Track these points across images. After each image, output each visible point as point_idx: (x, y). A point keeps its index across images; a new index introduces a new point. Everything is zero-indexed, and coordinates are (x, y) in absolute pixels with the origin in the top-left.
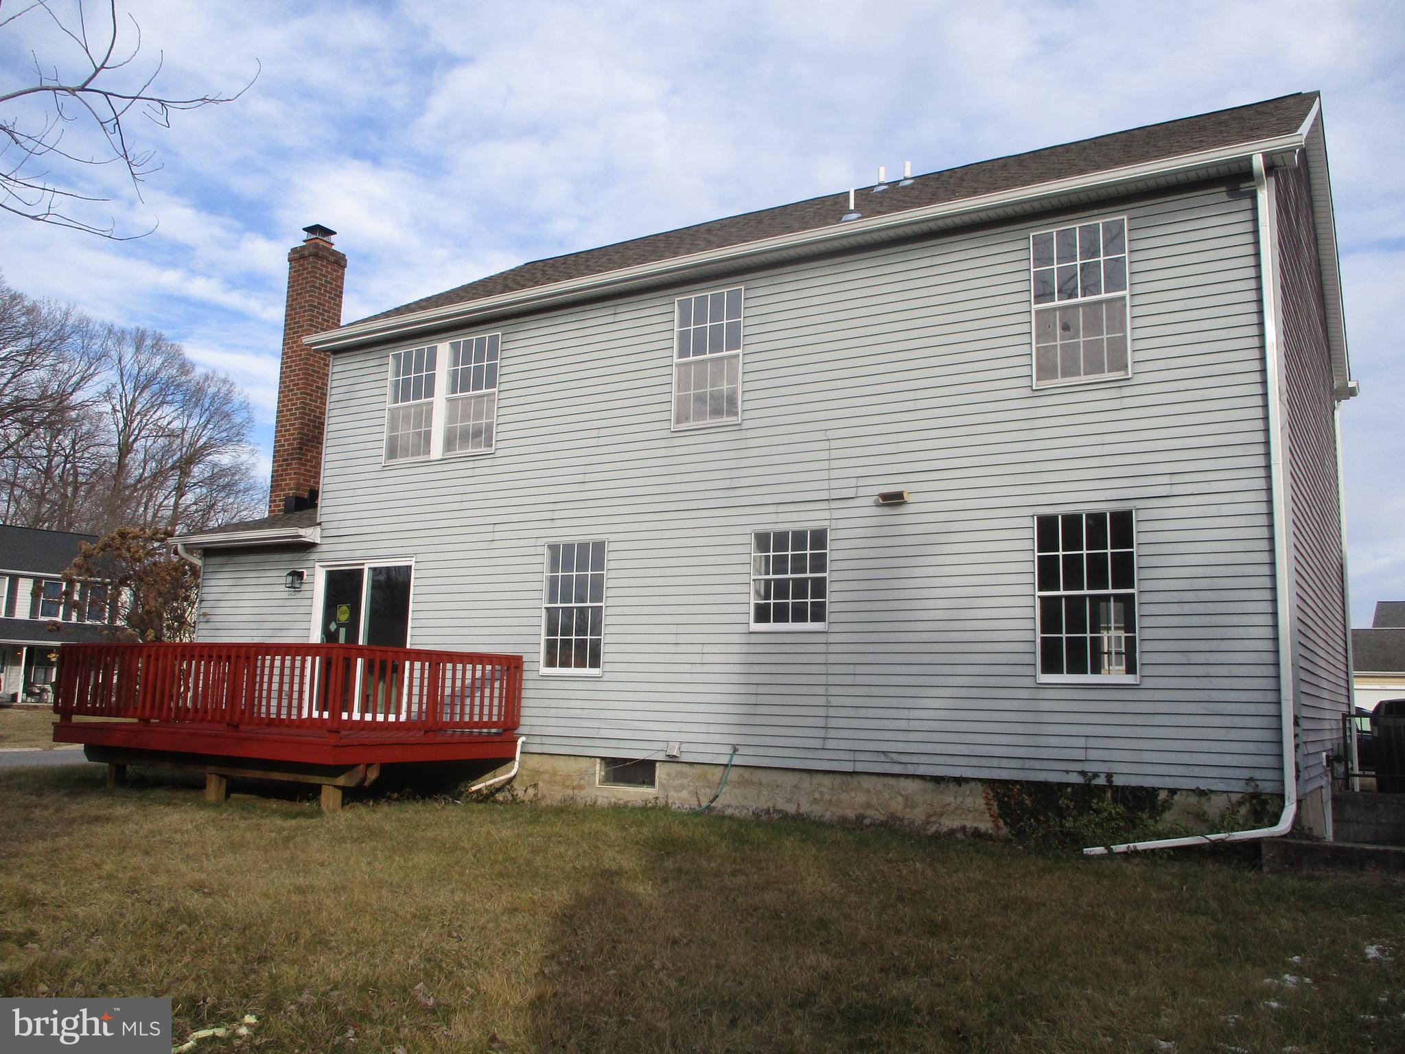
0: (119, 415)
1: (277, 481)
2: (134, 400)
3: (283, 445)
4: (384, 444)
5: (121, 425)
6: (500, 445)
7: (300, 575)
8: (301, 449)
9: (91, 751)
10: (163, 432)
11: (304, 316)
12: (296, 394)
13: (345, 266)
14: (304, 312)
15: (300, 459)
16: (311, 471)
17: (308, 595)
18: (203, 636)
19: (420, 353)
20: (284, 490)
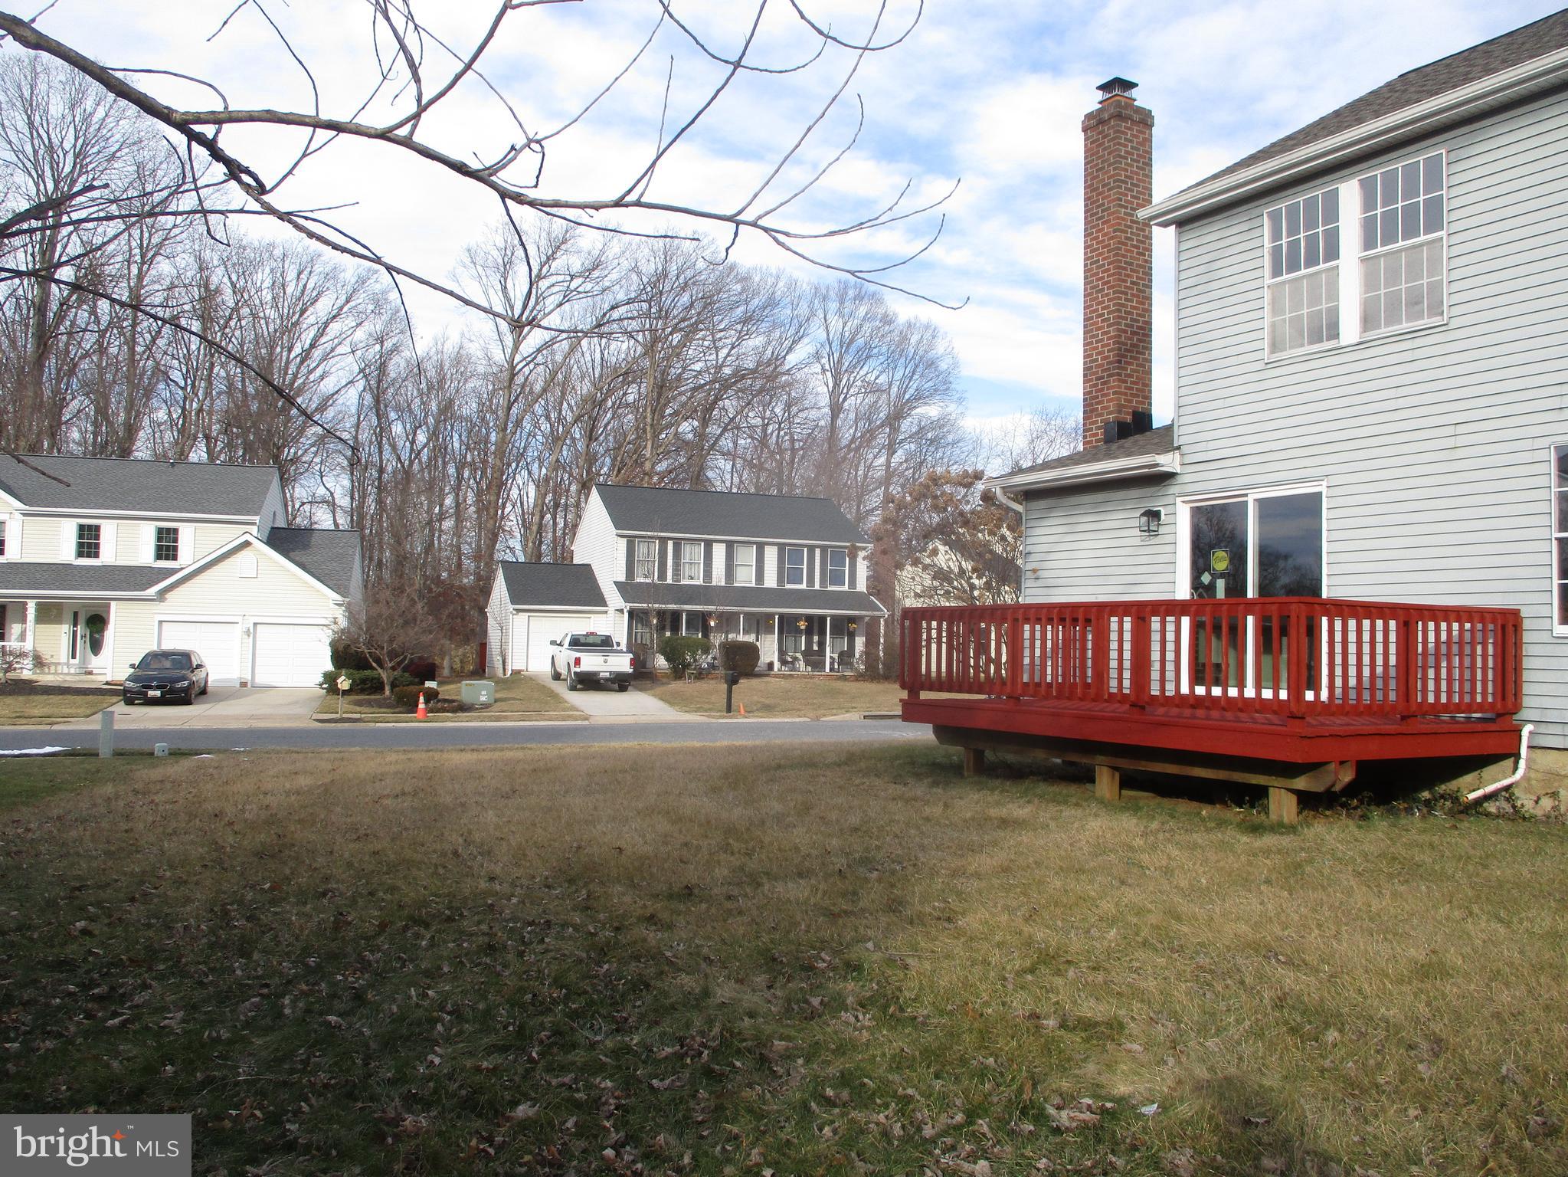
0: (829, 374)
1: (1092, 404)
2: (841, 357)
3: (1096, 360)
4: (1266, 333)
5: (831, 385)
6: (1455, 311)
7: (1155, 515)
8: (1119, 362)
9: (941, 731)
10: (872, 389)
11: (1110, 196)
12: (1107, 295)
13: (1152, 125)
14: (1109, 190)
15: (1119, 374)
16: (1132, 389)
17: (1169, 539)
18: (1032, 594)
19: (1311, 204)
20: (1102, 415)
